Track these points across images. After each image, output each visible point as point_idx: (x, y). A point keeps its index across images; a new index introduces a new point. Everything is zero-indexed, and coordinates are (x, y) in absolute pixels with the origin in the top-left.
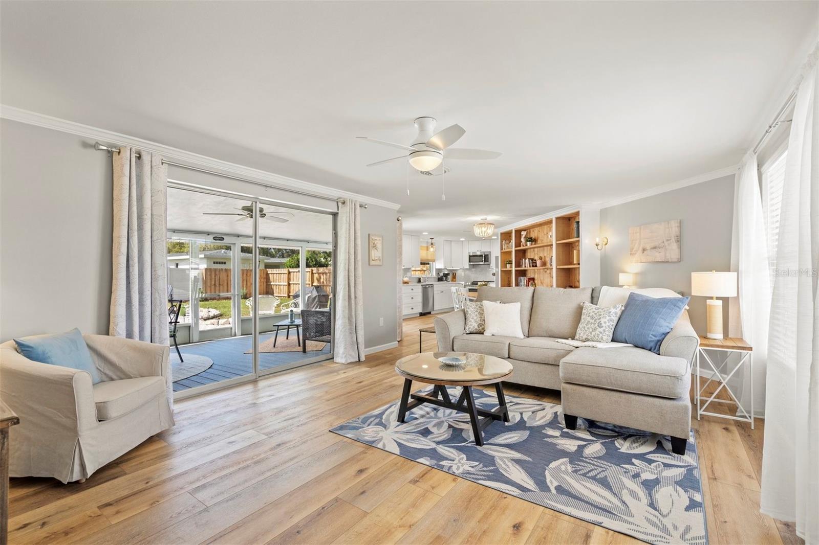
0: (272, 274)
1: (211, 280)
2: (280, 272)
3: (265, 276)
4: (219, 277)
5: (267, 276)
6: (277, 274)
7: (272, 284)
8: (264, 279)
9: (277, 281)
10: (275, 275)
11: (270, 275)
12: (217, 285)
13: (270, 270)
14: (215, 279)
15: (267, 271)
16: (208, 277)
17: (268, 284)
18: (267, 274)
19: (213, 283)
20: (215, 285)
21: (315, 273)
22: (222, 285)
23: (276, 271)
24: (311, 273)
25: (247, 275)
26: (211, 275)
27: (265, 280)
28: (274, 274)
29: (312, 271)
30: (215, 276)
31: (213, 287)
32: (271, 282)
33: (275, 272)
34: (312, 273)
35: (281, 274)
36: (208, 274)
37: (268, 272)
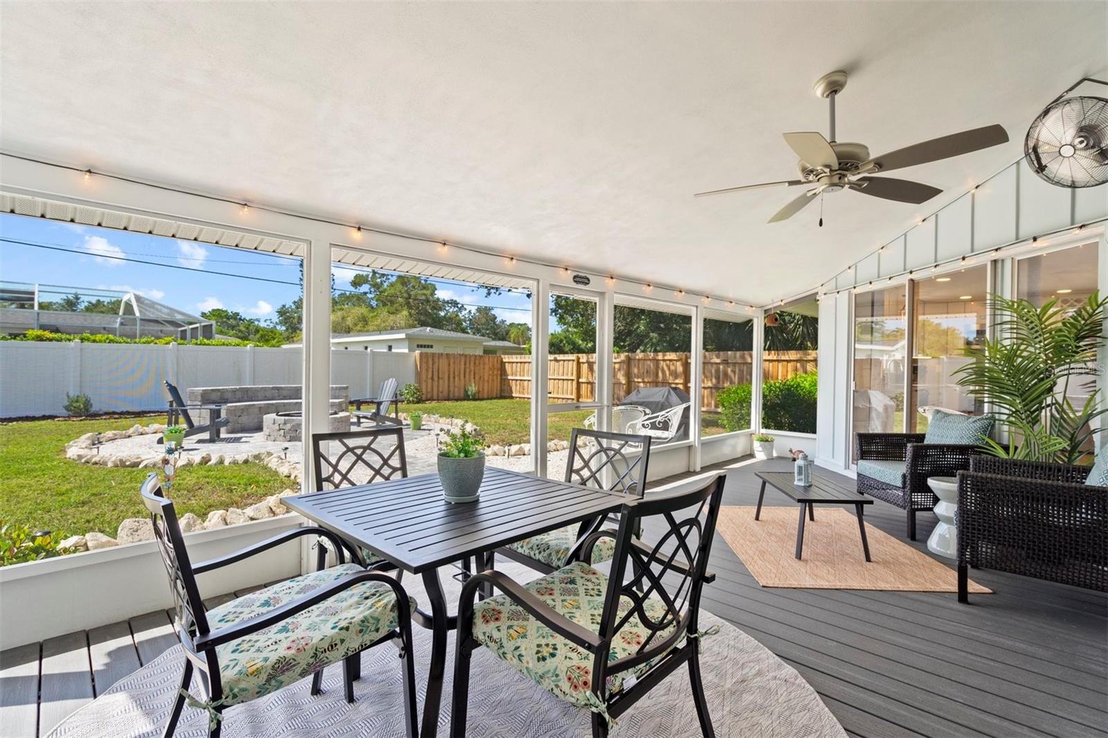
0: (509, 363)
1: (427, 370)
2: (522, 360)
3: (499, 366)
4: (438, 366)
5: (501, 365)
6: (517, 363)
7: (509, 377)
8: (498, 370)
9: (518, 373)
10: (514, 365)
11: (507, 364)
12: (436, 379)
13: (506, 356)
14: (433, 368)
15: (502, 359)
16: (424, 365)
17: (504, 377)
18: (503, 364)
19: (430, 376)
20: (432, 379)
21: (583, 363)
22: (442, 379)
23: (517, 358)
24: (575, 363)
25: (475, 363)
26: (427, 363)
27: (499, 372)
28: (513, 363)
29: (578, 359)
30: (433, 364)
31: (430, 381)
32: (508, 376)
33: (515, 360)
34: (579, 363)
35: (525, 363)
36: (424, 360)
37: (504, 360)
